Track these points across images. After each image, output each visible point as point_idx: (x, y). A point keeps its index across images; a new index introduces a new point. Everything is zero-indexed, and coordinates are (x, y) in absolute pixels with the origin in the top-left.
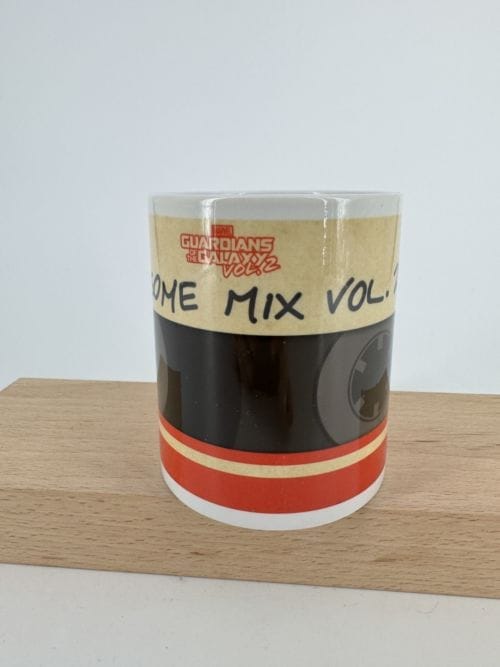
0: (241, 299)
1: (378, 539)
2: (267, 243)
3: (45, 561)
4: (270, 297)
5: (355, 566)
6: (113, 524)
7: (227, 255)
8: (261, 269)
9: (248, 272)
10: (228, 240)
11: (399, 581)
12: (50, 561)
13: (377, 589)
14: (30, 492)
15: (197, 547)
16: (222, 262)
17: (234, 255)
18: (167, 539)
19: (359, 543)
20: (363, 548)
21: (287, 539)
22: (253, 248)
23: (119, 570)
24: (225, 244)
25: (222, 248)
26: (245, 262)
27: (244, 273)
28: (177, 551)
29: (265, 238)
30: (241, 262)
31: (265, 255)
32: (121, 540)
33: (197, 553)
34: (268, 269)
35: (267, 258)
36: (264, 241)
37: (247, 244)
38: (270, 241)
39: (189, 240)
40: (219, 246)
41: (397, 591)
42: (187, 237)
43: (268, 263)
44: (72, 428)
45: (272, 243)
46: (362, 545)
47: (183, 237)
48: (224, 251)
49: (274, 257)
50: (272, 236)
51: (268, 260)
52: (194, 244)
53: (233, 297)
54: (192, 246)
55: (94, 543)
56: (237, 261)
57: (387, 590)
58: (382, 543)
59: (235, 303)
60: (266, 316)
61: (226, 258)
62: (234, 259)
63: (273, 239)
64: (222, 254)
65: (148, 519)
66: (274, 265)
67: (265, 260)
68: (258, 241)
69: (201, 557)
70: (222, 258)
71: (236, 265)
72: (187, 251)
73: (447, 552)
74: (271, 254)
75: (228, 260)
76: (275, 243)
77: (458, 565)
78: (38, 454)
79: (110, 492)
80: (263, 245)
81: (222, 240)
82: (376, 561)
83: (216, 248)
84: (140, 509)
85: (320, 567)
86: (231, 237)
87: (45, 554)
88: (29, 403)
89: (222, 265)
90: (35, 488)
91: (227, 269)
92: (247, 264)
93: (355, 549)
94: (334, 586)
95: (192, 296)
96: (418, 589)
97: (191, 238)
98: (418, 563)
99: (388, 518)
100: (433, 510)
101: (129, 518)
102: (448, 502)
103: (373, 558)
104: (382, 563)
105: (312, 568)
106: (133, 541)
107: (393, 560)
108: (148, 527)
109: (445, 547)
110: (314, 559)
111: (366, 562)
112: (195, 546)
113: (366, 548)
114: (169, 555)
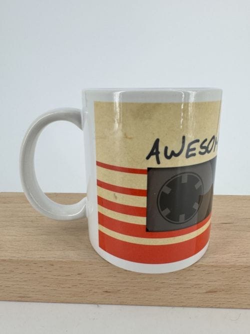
1: (208, 281)
3: (20, 299)
5: (195, 295)
6: (59, 277)
11: (218, 303)
12: (23, 298)
13: (207, 307)
14: (11, 261)
18: (90, 284)
19: (197, 283)
20: (199, 286)
21: (157, 282)
23: (63, 302)
28: (96, 291)
32: (63, 286)
33: (106, 292)
41: (218, 308)
44: (32, 221)
46: (199, 284)
55: (48, 288)
57: (212, 307)
58: (210, 283)
65: (79, 274)
69: (108, 294)
73: (245, 286)
78: (14, 237)
79: (56, 260)
82: (206, 292)
84: (75, 269)
85: (175, 297)
87: (19, 295)
88: (7, 207)
90: (14, 258)
93: (195, 286)
94: (183, 306)
96: (229, 307)
98: (229, 293)
99: (214, 269)
100: (238, 264)
101: (68, 274)
102: (245, 259)
103: (205, 291)
104: (210, 294)
105: (171, 297)
106: (70, 286)
107: (215, 292)
108: (79, 279)
109: (244, 284)
110: (172, 293)
111: (201, 293)
112: (106, 288)
113: (201, 286)
114: (91, 293)
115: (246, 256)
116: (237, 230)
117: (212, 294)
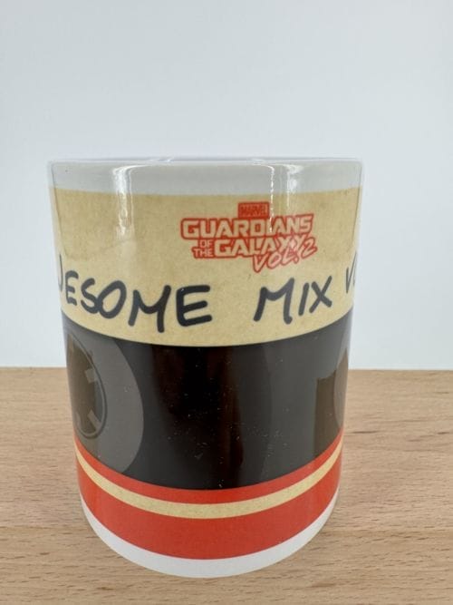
0: (275, 296)
1: (315, 563)
2: (306, 221)
4: (306, 288)
5: (289, 593)
7: (259, 242)
8: (299, 254)
9: (285, 260)
10: (262, 222)
15: (103, 581)
16: (252, 252)
17: (269, 241)
18: (68, 575)
20: (298, 574)
22: (292, 230)
24: (258, 228)
25: (253, 233)
26: (281, 250)
27: (281, 262)
28: (81, 588)
29: (304, 215)
30: (278, 249)
31: (304, 237)
32: (12, 579)
33: (104, 589)
34: (306, 253)
35: (306, 240)
36: (303, 219)
37: (285, 224)
38: (309, 218)
39: (198, 226)
40: (248, 232)
42: (195, 223)
43: (306, 246)
45: (311, 221)
46: (297, 571)
47: (187, 224)
48: (255, 238)
49: (312, 238)
50: (311, 212)
51: (307, 243)
52: (208, 231)
53: (265, 295)
54: (204, 234)
56: (273, 248)
58: (319, 568)
59: (268, 303)
60: (301, 312)
61: (259, 245)
62: (269, 246)
63: (312, 215)
64: (252, 241)
65: (43, 554)
66: (312, 247)
67: (303, 243)
68: (298, 220)
69: (111, 593)
70: (252, 246)
71: (271, 253)
72: (195, 243)
73: (392, 573)
74: (310, 235)
75: (260, 249)
76: (315, 220)
77: (405, 586)
80: (303, 224)
81: (254, 222)
82: (313, 587)
83: (245, 235)
84: (33, 543)
86: (266, 217)
89: (253, 256)
91: (259, 261)
92: (284, 251)
93: (289, 576)
95: (203, 304)
97: (203, 224)
98: (360, 586)
99: (326, 541)
100: (378, 529)
101: (20, 554)
102: (393, 515)
103: (310, 584)
104: (320, 589)
105: (239, 597)
106: (27, 579)
107: (332, 585)
108: (44, 563)
109: (390, 568)
110: (242, 588)
111: (301, 589)
112: (102, 581)
113: (302, 574)
114: (71, 592)
115: (395, 508)
116: (384, 448)
117: (326, 589)
